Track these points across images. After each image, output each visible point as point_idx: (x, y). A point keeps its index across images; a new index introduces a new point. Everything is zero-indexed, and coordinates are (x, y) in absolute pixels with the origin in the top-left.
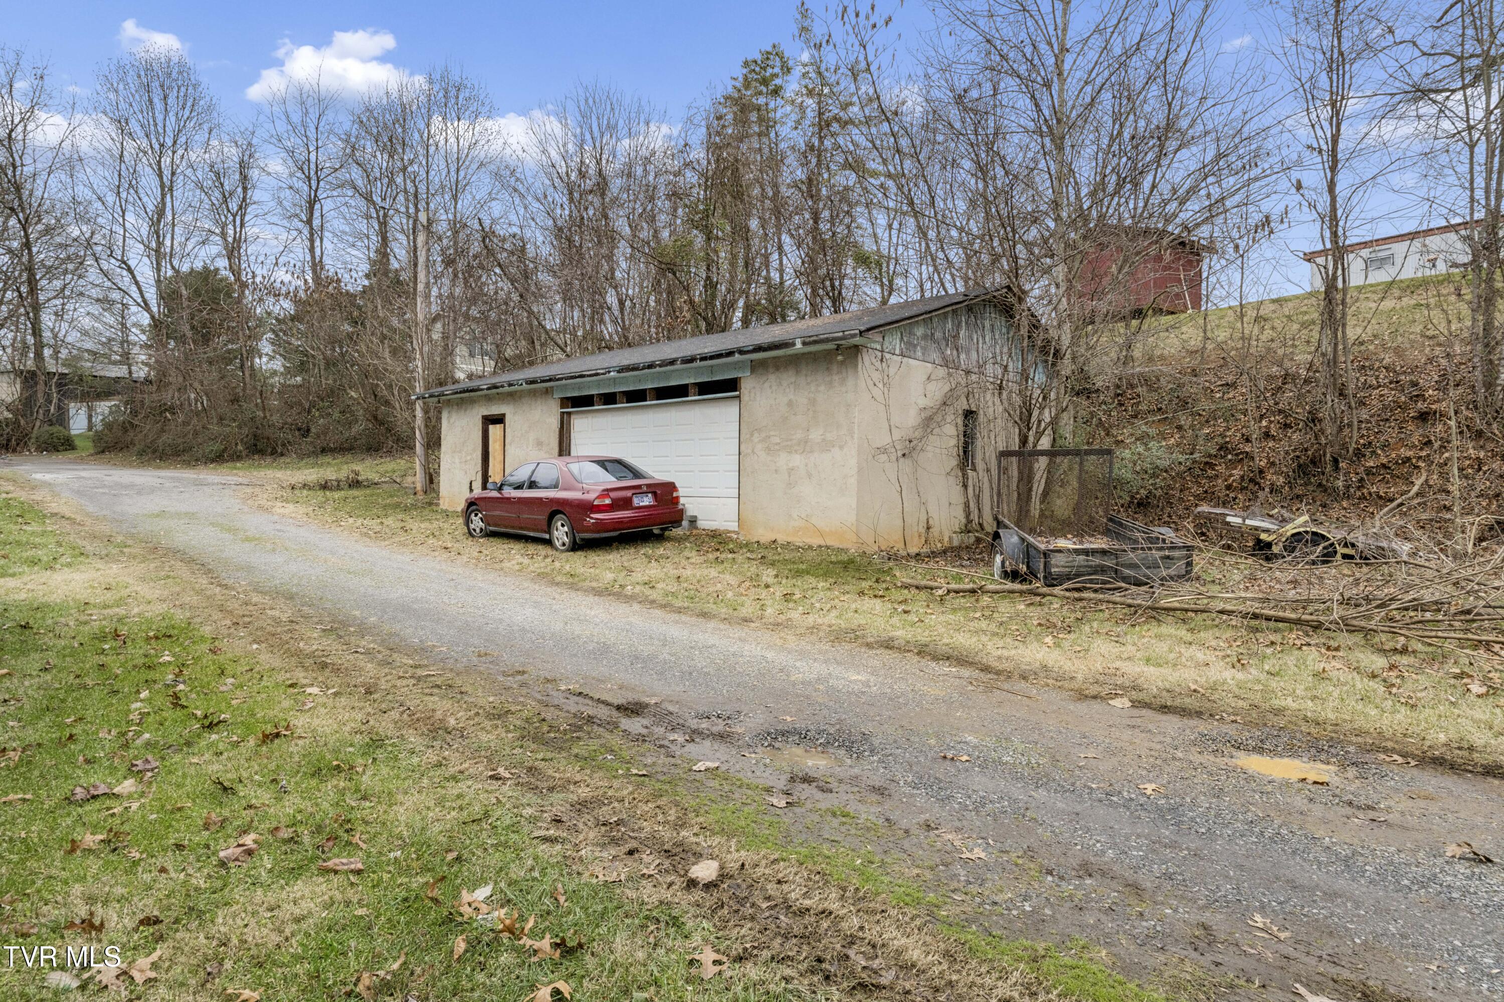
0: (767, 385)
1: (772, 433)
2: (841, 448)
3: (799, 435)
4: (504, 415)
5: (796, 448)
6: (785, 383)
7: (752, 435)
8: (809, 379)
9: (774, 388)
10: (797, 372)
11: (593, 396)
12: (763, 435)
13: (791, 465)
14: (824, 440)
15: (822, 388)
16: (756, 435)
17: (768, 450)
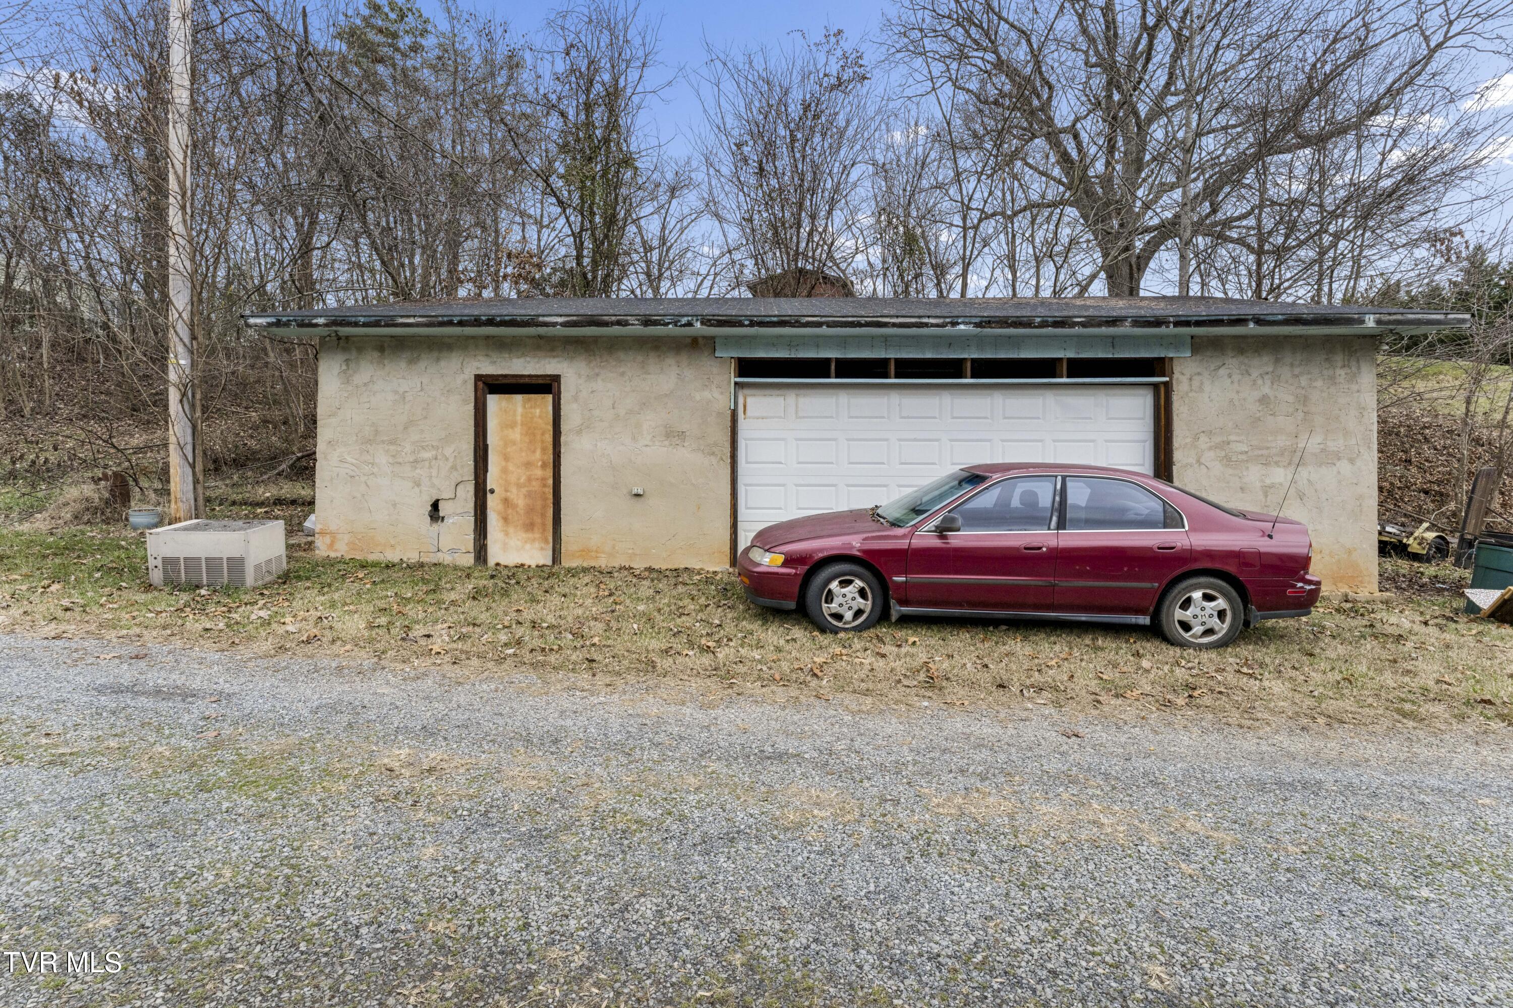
0: (1222, 371)
1: (1233, 438)
2: (1352, 461)
3: (1282, 441)
4: (557, 378)
5: (1276, 459)
6: (1255, 373)
7: (1196, 438)
8: (1297, 371)
9: (1236, 377)
10: (1277, 361)
11: (828, 360)
12: (1217, 439)
13: (1268, 482)
14: (1323, 450)
15: (1319, 383)
16: (1203, 438)
17: (1227, 460)
